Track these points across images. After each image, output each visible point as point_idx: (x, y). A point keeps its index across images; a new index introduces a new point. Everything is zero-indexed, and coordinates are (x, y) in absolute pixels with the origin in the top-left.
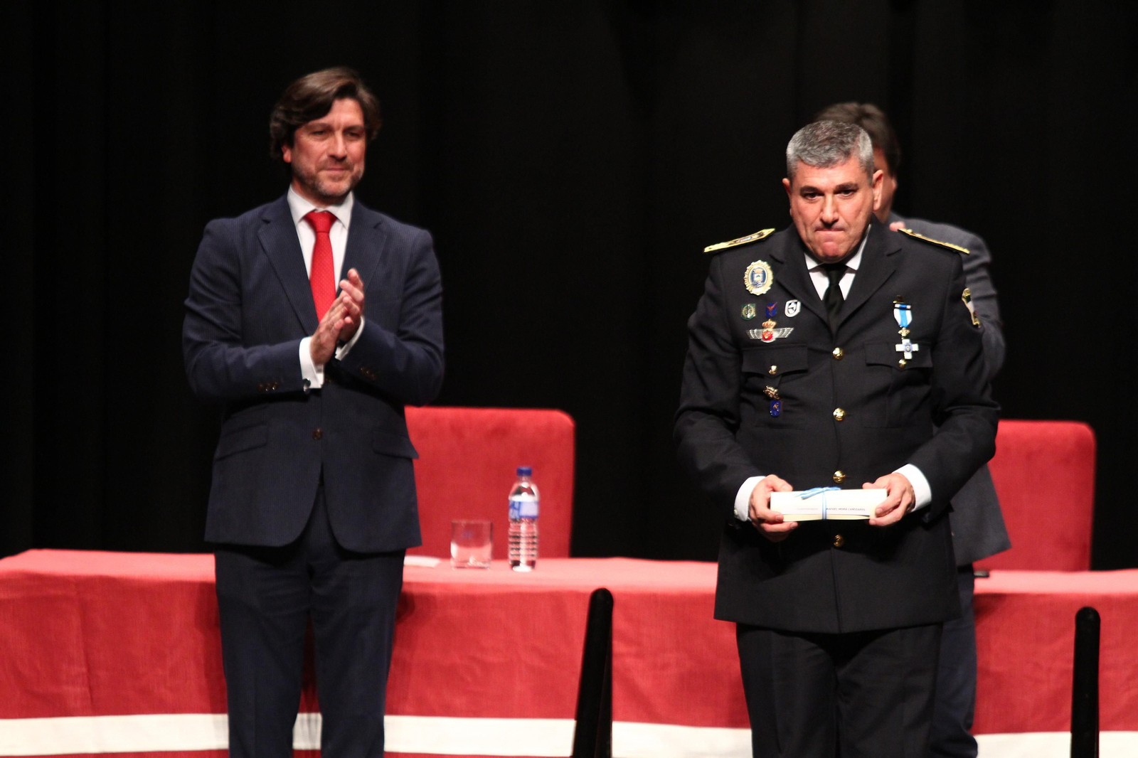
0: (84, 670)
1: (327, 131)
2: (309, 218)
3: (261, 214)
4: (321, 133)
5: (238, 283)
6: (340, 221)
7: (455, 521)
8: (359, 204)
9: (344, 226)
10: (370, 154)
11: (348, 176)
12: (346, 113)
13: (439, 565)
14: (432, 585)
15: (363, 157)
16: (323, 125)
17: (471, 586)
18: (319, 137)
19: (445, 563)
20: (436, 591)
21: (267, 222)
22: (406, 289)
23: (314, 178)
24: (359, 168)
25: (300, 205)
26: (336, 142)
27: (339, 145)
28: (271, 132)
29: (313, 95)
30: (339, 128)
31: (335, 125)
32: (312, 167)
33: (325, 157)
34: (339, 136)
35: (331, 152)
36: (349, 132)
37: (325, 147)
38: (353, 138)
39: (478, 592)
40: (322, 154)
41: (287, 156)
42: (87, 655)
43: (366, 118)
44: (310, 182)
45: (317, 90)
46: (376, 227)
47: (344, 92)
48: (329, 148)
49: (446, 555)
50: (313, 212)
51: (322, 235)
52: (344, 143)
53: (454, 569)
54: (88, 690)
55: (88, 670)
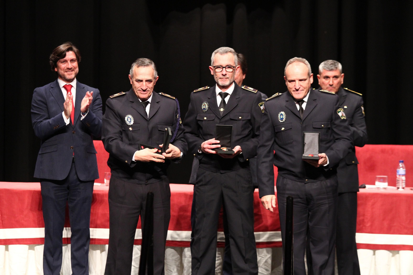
1: (66, 62)
2: (64, 87)
3: (50, 85)
4: (64, 62)
5: (46, 104)
6: (73, 87)
7: (105, 173)
8: (78, 82)
9: (75, 88)
11: (74, 73)
13: (101, 185)
14: (99, 191)
19: (103, 184)
20: (99, 193)
21: (52, 88)
25: (62, 83)
27: (69, 65)
30: (69, 60)
34: (69, 62)
36: (72, 60)
37: (66, 66)
41: (56, 70)
42: (1, 211)
44: (63, 76)
46: (84, 88)
49: (103, 182)
50: (66, 85)
51: (69, 91)
52: (71, 64)
53: (105, 186)
54: (1, 221)
55: (2, 215)
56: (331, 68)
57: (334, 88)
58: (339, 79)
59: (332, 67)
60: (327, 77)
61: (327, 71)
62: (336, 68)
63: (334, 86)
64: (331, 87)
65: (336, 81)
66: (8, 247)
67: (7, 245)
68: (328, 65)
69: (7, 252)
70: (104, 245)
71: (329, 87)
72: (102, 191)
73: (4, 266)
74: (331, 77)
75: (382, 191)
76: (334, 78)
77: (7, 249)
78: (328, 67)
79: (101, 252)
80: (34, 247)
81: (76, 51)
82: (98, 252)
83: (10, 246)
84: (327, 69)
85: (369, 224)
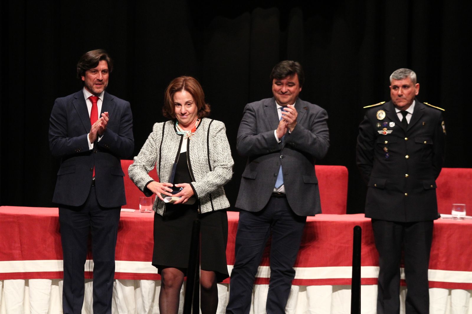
0: (20, 245)
1: (96, 71)
2: (90, 98)
3: (74, 96)
4: (94, 72)
5: (66, 118)
6: (100, 99)
7: (140, 197)
8: (106, 92)
9: (101, 101)
10: (110, 78)
11: (103, 86)
12: (103, 65)
13: (135, 211)
14: (134, 218)
15: (108, 79)
16: (96, 69)
17: (146, 218)
18: (94, 73)
19: (137, 211)
20: (135, 220)
21: (76, 99)
22: (121, 121)
23: (92, 87)
24: (106, 83)
25: (87, 94)
26: (99, 75)
27: (100, 76)
28: (78, 71)
29: (92, 59)
30: (100, 71)
31: (99, 69)
32: (92, 83)
33: (96, 80)
34: (100, 73)
35: (98, 78)
36: (104, 71)
37: (96, 76)
38: (105, 73)
39: (148, 220)
40: (95, 79)
41: (83, 79)
42: (20, 241)
43: (109, 66)
44: (90, 89)
45: (93, 58)
46: (112, 100)
47: (103, 58)
48: (97, 77)
49: (138, 208)
50: (91, 96)
51: (95, 104)
52: (102, 75)
53: (140, 213)
54: (21, 252)
55: (21, 245)
56: (400, 77)
57: (405, 99)
58: (410, 89)
59: (400, 75)
60: (396, 87)
61: (396, 80)
62: (406, 76)
63: (404, 96)
64: (400, 98)
65: (406, 91)
66: (28, 281)
67: (27, 280)
68: (397, 74)
69: (27, 287)
70: (138, 281)
71: (398, 98)
72: (137, 218)
73: (23, 304)
74: (400, 86)
75: (459, 221)
76: (403, 88)
77: (27, 284)
78: (396, 76)
79: (135, 289)
80: (58, 282)
81: (109, 60)
82: (132, 288)
83: (31, 281)
84: (395, 78)
85: (443, 260)
